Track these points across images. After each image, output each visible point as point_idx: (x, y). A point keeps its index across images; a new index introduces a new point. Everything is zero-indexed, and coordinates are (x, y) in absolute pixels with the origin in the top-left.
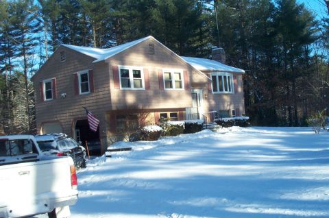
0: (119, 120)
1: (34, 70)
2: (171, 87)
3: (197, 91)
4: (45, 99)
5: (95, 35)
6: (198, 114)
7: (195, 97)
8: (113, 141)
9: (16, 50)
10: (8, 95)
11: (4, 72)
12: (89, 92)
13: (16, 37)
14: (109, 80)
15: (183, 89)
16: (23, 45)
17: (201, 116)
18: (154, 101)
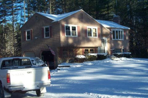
0: (64, 52)
1: (18, 23)
2: (91, 36)
3: (104, 38)
4: (27, 40)
5: (51, 6)
6: (104, 50)
7: (103, 41)
8: (61, 62)
9: (8, 12)
10: (4, 36)
11: (2, 24)
12: (49, 37)
13: (8, 5)
14: (60, 31)
15: (97, 37)
16: (13, 10)
17: (106, 51)
18: (82, 43)
